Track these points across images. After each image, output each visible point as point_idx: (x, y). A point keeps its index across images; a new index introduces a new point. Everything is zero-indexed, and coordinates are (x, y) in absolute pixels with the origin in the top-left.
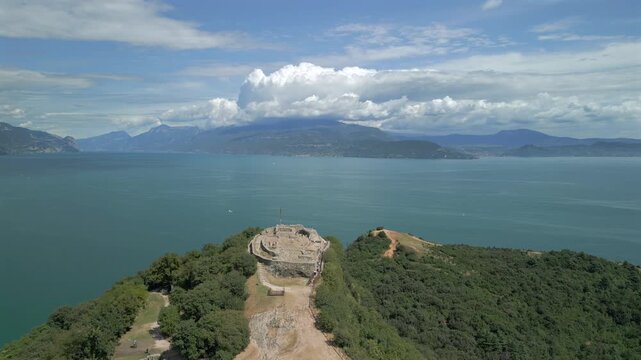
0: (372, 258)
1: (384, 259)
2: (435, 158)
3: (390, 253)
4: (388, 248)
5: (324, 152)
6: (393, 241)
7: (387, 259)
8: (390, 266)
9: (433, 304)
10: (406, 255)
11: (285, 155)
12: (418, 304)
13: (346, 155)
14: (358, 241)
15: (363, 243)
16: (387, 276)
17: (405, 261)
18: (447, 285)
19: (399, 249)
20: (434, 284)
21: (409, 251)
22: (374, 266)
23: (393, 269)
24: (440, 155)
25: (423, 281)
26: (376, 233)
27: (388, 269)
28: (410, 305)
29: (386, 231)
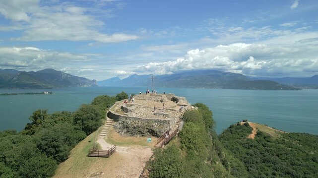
0: (240, 139)
1: (248, 140)
2: (275, 89)
3: (252, 136)
4: (250, 132)
5: (212, 86)
6: (254, 129)
7: (251, 140)
8: (253, 144)
9: (288, 173)
10: (264, 138)
11: (192, 87)
12: (277, 173)
13: (224, 88)
14: (230, 128)
15: (233, 129)
16: (251, 151)
17: (264, 142)
18: (298, 160)
19: (259, 134)
20: (287, 158)
21: (266, 135)
22: (241, 144)
23: (255, 146)
24: (278, 88)
25: (278, 155)
26: (242, 123)
27: (251, 146)
28: (270, 172)
29: (249, 123)
